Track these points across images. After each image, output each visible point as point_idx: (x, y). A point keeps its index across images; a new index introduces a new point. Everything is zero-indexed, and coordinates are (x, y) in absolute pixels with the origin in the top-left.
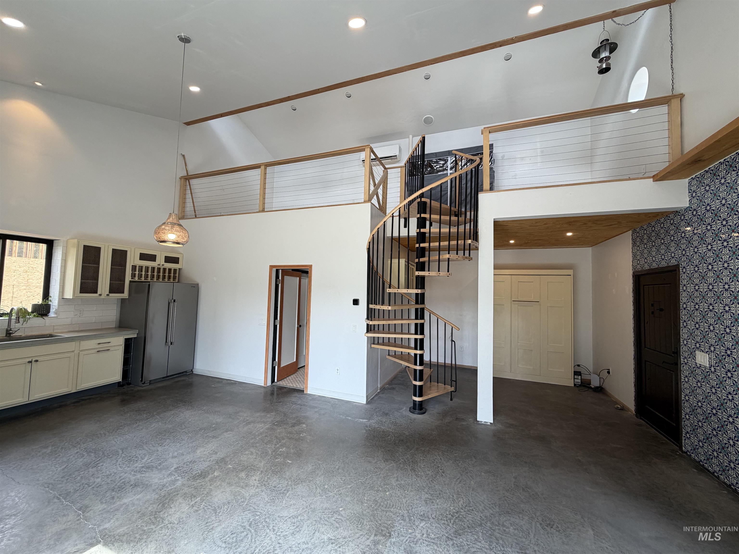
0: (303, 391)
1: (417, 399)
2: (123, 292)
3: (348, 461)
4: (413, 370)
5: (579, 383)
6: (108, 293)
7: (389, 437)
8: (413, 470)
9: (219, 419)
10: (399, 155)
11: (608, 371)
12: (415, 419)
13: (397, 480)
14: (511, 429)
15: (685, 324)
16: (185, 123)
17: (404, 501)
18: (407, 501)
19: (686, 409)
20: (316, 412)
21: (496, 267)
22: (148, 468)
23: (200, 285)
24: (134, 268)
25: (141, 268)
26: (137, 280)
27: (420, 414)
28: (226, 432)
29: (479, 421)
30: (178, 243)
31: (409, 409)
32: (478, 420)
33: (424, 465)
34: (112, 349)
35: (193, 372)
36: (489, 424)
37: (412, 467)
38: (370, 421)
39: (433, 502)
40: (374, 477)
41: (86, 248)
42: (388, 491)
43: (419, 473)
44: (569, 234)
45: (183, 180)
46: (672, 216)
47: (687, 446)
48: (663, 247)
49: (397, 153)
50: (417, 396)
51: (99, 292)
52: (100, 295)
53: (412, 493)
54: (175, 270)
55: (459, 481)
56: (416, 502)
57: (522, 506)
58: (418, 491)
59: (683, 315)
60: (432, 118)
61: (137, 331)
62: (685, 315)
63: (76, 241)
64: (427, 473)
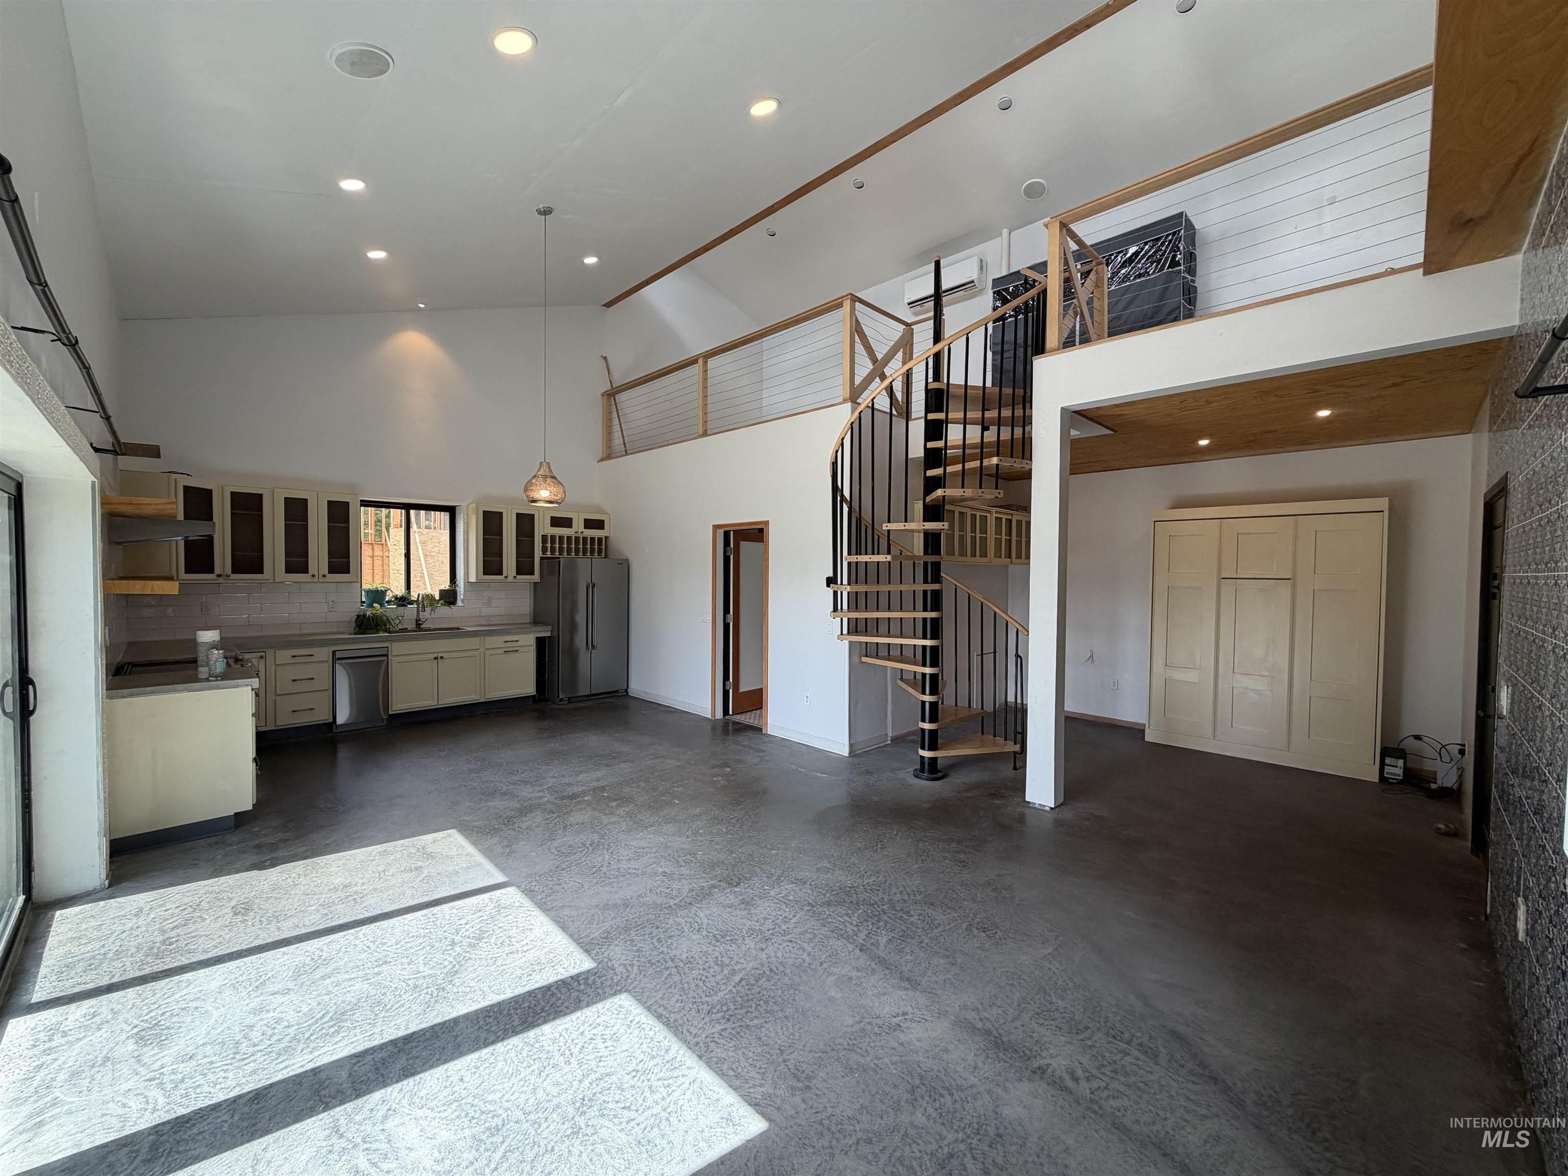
0: (761, 730)
1: (926, 754)
2: (532, 573)
4: (920, 702)
5: (1399, 775)
6: (515, 575)
9: (625, 748)
10: (979, 279)
11: (1460, 750)
12: (925, 790)
16: (604, 305)
22: (523, 782)
23: (630, 561)
24: (544, 538)
25: (553, 538)
26: (549, 556)
27: (933, 780)
28: (625, 762)
29: (1029, 802)
30: (551, 502)
31: (912, 773)
32: (1027, 800)
34: (520, 650)
35: (627, 693)
36: (1047, 808)
41: (486, 514)
44: (1324, 413)
45: (605, 397)
49: (974, 276)
50: (926, 748)
51: (505, 574)
52: (506, 577)
54: (600, 539)
60: (1042, 184)
61: (550, 628)
63: (474, 505)
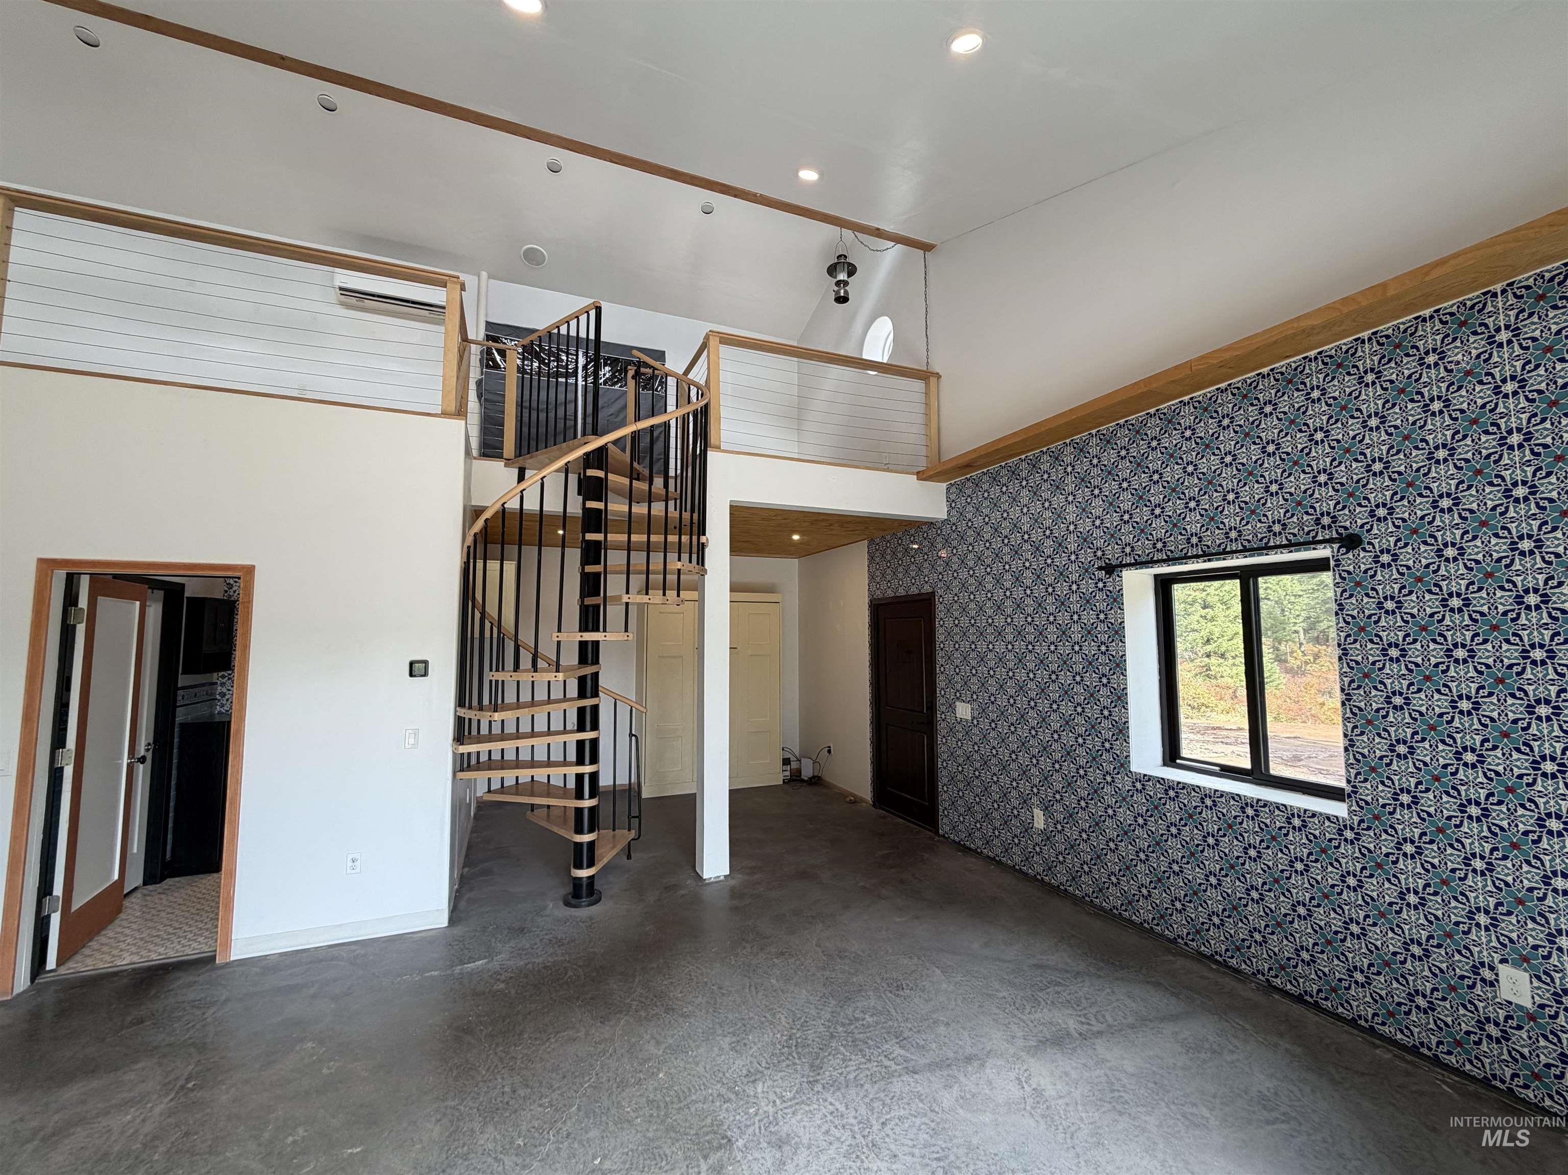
0: (210, 960)
1: (584, 873)
3: (522, 1062)
4: (575, 810)
5: (788, 776)
7: (570, 973)
8: (669, 1010)
11: (828, 750)
12: (591, 918)
13: (658, 1043)
14: (757, 876)
15: (942, 669)
17: (700, 1069)
18: (705, 1068)
19: (943, 778)
20: (314, 997)
21: (734, 589)
27: (593, 905)
31: (561, 903)
32: (704, 878)
33: (681, 992)
36: (722, 878)
37: (662, 1005)
38: (495, 958)
39: (745, 1045)
40: (607, 1061)
42: (659, 1070)
43: (685, 1010)
44: (796, 537)
46: (925, 528)
47: (944, 827)
48: (913, 567)
50: (584, 866)
53: (702, 1050)
55: (753, 989)
56: (719, 1060)
57: (855, 980)
58: (708, 1039)
59: (940, 659)
60: (543, 254)
62: (943, 657)
64: (697, 1002)
